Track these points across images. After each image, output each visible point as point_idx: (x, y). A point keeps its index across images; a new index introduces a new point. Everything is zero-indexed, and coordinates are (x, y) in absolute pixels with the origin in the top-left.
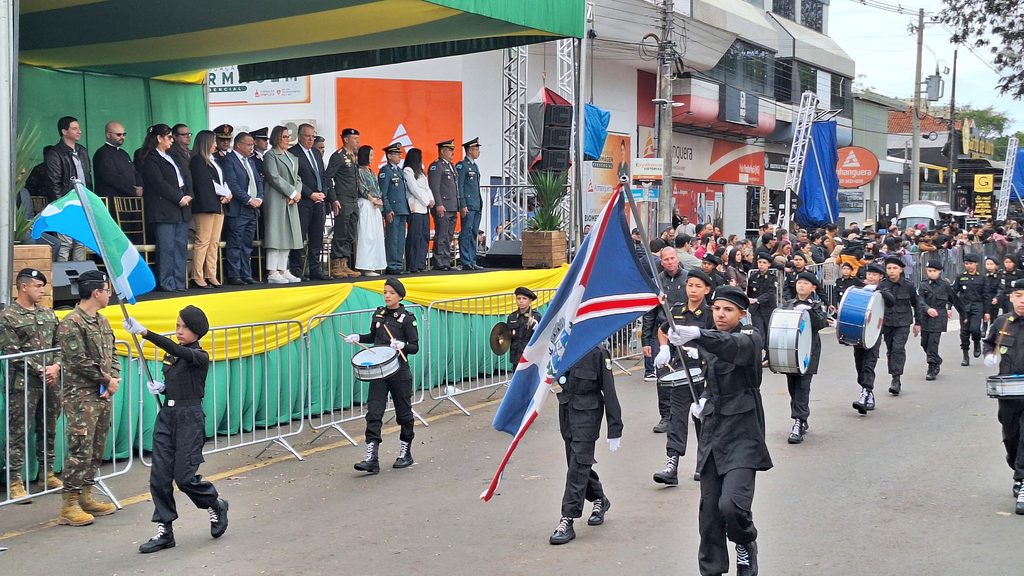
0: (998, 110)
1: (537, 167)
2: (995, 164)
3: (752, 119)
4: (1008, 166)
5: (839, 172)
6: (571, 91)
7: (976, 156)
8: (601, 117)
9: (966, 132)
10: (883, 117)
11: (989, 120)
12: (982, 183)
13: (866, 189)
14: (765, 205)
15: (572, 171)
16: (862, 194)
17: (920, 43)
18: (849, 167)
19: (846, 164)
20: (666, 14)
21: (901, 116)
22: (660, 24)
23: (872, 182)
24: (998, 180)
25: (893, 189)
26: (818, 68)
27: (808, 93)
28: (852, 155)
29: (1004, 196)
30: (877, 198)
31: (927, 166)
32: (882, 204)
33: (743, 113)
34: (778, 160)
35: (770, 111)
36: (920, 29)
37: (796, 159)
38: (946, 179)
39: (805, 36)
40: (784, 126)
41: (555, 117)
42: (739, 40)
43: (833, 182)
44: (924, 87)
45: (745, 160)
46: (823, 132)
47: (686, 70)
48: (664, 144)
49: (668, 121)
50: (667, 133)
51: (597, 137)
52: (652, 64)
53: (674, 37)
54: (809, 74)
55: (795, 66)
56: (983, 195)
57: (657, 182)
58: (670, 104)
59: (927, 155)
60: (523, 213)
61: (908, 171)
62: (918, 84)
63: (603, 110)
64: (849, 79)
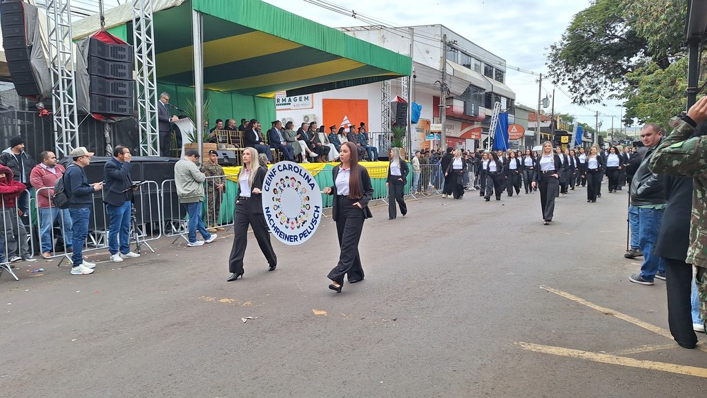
0: (570, 114)
1: (394, 125)
2: (569, 133)
3: (476, 115)
4: (574, 134)
5: (509, 134)
6: (407, 98)
7: (562, 130)
8: (418, 107)
9: (558, 120)
10: (527, 114)
11: (568, 119)
12: (564, 139)
13: (520, 141)
14: (481, 145)
15: (407, 127)
16: (518, 142)
17: (540, 86)
18: (513, 131)
19: (512, 131)
20: (443, 72)
21: (533, 115)
22: (441, 77)
23: (522, 137)
24: (570, 139)
25: (530, 141)
26: (501, 96)
27: (498, 103)
28: (514, 127)
29: (572, 144)
30: (524, 145)
31: (543, 134)
32: (526, 147)
33: (473, 112)
34: (486, 130)
35: (483, 112)
36: (540, 81)
37: (492, 128)
38: (550, 137)
39: (496, 84)
40: (488, 117)
41: (401, 107)
42: (471, 85)
43: (507, 136)
44: (542, 103)
45: (473, 130)
46: (503, 117)
47: (451, 95)
48: (443, 121)
49: (444, 113)
50: (444, 118)
51: (417, 115)
52: (438, 93)
53: (446, 82)
54: (498, 97)
55: (493, 95)
56: (564, 144)
57: (440, 133)
58: (445, 107)
59: (543, 129)
60: (389, 143)
61: (536, 135)
62: (539, 101)
63: (419, 105)
64: (513, 100)
